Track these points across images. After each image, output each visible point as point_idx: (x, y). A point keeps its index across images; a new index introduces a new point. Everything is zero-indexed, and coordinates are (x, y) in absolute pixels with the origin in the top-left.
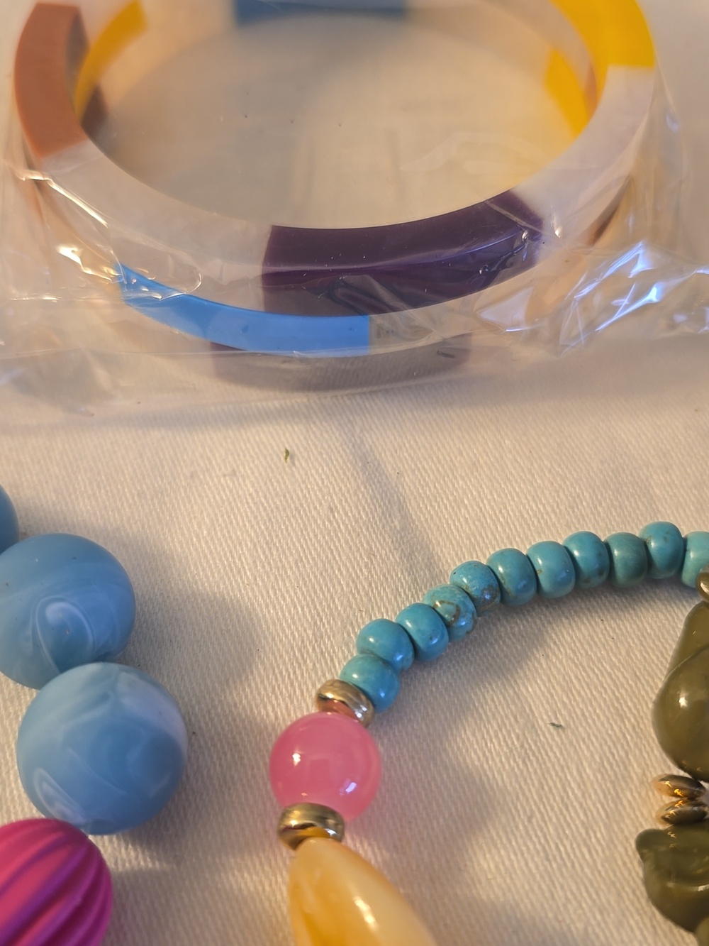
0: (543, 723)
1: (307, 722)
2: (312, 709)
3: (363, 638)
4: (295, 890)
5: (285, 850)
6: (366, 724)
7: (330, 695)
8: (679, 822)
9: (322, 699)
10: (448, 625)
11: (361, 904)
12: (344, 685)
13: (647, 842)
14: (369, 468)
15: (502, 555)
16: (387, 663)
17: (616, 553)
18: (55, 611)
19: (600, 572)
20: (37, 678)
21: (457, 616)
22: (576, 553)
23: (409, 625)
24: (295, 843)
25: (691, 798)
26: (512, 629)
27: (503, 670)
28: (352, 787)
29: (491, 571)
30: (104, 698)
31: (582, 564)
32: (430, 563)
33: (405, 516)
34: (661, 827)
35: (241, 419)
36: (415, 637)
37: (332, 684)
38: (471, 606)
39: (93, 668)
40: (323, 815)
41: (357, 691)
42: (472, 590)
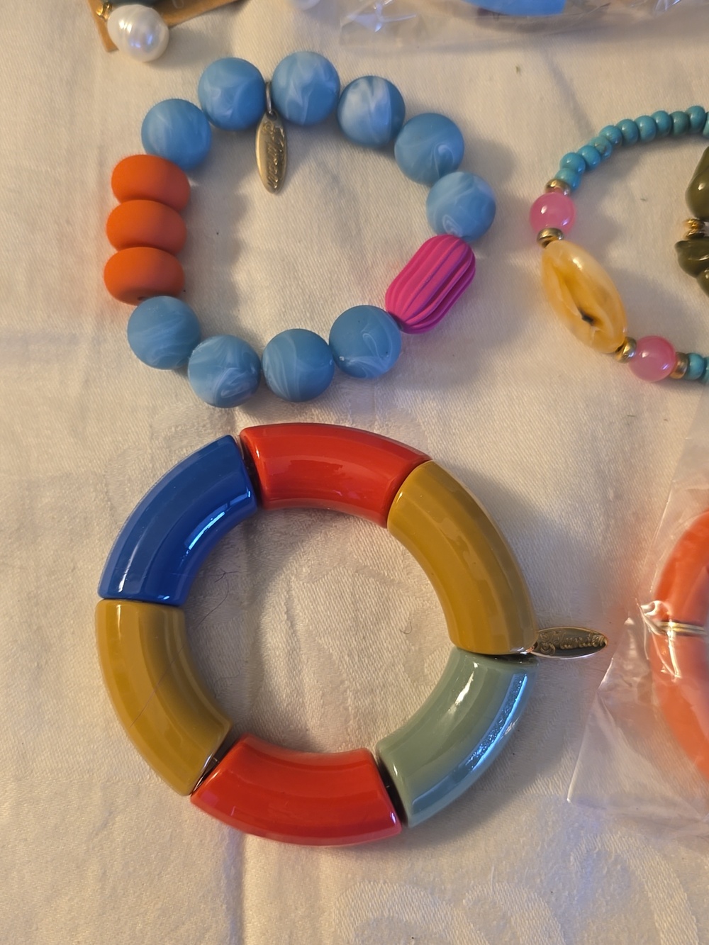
0: (637, 199)
1: (544, 196)
2: (546, 191)
3: (563, 161)
4: (546, 261)
5: (541, 248)
6: (568, 195)
7: (552, 185)
8: (693, 237)
9: (549, 187)
10: (601, 155)
12: (557, 179)
13: (680, 245)
15: (624, 122)
16: (576, 171)
17: (675, 120)
18: (442, 148)
19: (667, 129)
20: (431, 180)
21: (604, 151)
22: (657, 121)
23: (584, 154)
24: (546, 243)
25: (698, 228)
27: (621, 175)
28: (566, 221)
29: (619, 129)
30: (470, 186)
31: (659, 126)
32: (588, 126)
33: (575, 102)
34: (686, 239)
35: (489, 47)
36: (587, 159)
37: (552, 181)
38: (610, 146)
40: (557, 232)
41: (564, 184)
42: (611, 138)
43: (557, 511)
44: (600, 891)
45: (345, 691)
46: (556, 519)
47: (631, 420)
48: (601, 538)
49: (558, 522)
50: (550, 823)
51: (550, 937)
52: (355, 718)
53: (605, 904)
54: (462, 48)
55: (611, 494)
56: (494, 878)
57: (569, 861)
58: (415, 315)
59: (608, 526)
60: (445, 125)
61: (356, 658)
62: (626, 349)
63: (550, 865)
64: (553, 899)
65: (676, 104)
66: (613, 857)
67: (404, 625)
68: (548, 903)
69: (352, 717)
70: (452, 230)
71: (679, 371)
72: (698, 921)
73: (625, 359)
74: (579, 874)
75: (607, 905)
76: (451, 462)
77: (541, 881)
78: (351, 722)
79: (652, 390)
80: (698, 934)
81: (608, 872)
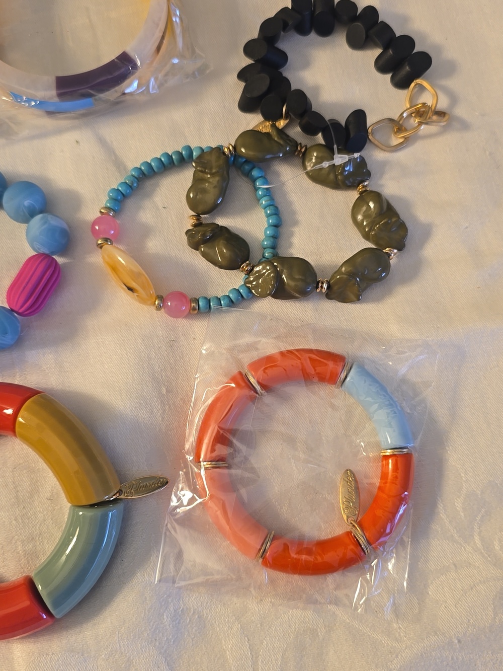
0: (161, 208)
1: (98, 218)
2: (99, 215)
3: (109, 195)
4: (103, 258)
5: (100, 250)
6: (113, 216)
7: (103, 211)
8: (195, 226)
9: (101, 212)
10: (131, 187)
11: (120, 259)
12: (106, 208)
13: (188, 232)
14: (102, 142)
15: (142, 164)
16: (116, 200)
17: (174, 157)
18: (27, 203)
19: (170, 164)
20: (26, 220)
21: (132, 184)
22: (163, 160)
23: (120, 189)
24: (101, 247)
25: (198, 220)
26: (149, 184)
27: (149, 195)
28: (112, 232)
29: (140, 169)
30: (45, 223)
31: (165, 163)
32: (125, 168)
33: (115, 155)
34: (191, 228)
36: (123, 192)
37: (103, 208)
38: (136, 180)
39: (40, 216)
40: (106, 240)
41: (110, 208)
42: (136, 176)
43: (129, 408)
44: (187, 633)
45: (16, 542)
46: (129, 413)
47: (172, 344)
48: (160, 419)
49: (131, 415)
50: (148, 598)
51: (158, 667)
52: (25, 557)
53: (191, 640)
54: (43, 135)
55: (164, 391)
56: (118, 638)
57: (164, 619)
58: (22, 307)
59: (165, 410)
60: (29, 187)
61: (20, 521)
62: (157, 303)
63: (152, 624)
64: (157, 644)
65: (173, 147)
66: (192, 612)
67: (48, 495)
68: (154, 646)
69: (23, 557)
70: (42, 250)
71: (194, 309)
72: (249, 640)
73: (159, 308)
74: (171, 626)
75: (193, 641)
76: (67, 389)
77: (148, 634)
78: (23, 560)
79: (182, 323)
80: (249, 648)
81: (190, 621)
